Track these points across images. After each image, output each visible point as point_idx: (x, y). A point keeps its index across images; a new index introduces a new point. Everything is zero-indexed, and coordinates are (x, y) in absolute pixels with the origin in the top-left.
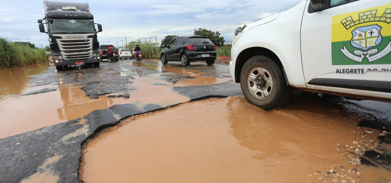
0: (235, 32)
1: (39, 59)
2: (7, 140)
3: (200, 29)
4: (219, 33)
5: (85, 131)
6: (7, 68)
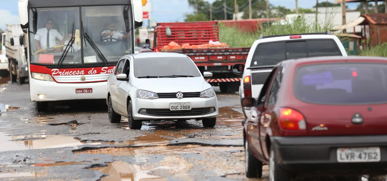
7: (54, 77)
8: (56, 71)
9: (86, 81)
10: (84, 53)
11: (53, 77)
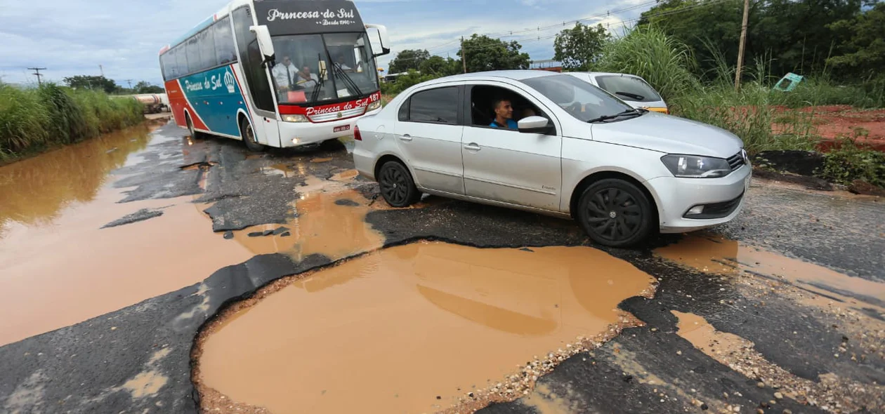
0: (556, 41)
1: (125, 119)
2: (98, 322)
3: (474, 36)
4: (518, 43)
5: (205, 308)
6: (66, 144)
7: (310, 117)
8: (311, 110)
9: (343, 117)
10: (337, 86)
11: (308, 118)
